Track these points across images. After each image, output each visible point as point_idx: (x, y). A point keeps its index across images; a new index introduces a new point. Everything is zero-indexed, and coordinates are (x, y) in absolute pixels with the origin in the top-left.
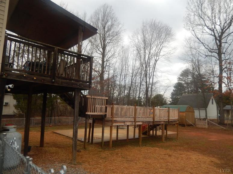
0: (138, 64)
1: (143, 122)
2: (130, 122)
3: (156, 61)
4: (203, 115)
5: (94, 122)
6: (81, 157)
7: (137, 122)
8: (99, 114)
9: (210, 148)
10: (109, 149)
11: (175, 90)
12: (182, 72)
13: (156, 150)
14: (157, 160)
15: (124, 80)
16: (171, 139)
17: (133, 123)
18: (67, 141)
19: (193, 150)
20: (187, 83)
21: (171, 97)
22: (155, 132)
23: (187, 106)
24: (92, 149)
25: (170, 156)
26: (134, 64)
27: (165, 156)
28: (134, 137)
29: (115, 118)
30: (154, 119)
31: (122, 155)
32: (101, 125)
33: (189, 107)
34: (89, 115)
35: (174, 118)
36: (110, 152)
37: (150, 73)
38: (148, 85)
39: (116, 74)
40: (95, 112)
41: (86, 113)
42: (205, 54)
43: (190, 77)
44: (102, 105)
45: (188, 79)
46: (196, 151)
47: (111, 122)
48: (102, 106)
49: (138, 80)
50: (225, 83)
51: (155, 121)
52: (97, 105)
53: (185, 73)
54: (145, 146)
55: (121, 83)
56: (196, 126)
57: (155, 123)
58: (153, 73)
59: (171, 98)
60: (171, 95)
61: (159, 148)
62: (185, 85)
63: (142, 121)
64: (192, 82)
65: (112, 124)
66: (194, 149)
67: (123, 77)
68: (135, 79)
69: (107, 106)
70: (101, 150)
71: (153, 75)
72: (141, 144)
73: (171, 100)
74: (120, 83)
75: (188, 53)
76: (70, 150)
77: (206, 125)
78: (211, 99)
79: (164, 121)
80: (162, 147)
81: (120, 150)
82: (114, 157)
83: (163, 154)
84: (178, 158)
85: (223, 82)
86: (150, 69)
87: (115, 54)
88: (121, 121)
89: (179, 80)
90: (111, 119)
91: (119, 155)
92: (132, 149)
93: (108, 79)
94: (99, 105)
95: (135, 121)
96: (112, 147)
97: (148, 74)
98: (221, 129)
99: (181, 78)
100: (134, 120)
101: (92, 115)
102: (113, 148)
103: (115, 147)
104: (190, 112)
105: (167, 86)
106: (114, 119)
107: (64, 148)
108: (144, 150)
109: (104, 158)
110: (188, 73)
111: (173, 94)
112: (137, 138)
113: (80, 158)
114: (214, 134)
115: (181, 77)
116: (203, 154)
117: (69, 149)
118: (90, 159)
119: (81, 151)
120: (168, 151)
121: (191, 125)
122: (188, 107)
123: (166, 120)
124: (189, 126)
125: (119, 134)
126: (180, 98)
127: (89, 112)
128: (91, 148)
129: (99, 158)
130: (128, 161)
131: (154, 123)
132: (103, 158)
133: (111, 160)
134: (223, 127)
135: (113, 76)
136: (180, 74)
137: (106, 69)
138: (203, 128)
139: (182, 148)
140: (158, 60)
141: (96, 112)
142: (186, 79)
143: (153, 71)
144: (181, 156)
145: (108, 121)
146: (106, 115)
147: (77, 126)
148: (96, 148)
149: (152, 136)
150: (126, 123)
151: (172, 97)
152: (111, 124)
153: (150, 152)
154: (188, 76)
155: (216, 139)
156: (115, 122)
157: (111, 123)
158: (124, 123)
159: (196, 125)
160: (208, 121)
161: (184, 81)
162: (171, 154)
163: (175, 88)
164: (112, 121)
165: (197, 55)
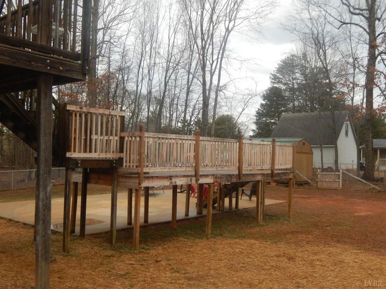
0: (180, 39)
1: (216, 178)
2: (184, 176)
3: (228, 31)
4: (329, 160)
5: (86, 180)
6: (59, 278)
7: (201, 176)
8: (103, 156)
9: (370, 233)
10: (130, 249)
11: (266, 104)
12: (282, 64)
13: (252, 245)
14: (263, 272)
15: (146, 79)
16: (274, 216)
17: (191, 180)
18: (10, 233)
19: (338, 242)
20: (292, 90)
21: (255, 121)
22: (234, 200)
23: (299, 139)
24: (86, 250)
25: (291, 259)
26: (172, 40)
27: (280, 259)
28: (187, 214)
29: (147, 166)
30: (240, 169)
31: (170, 265)
32: (110, 187)
33: (302, 143)
34: (75, 161)
35: (283, 167)
36: (138, 257)
37: (213, 62)
38: (207, 91)
39: (128, 64)
40: (90, 152)
41: (68, 155)
42: (339, 18)
43: (298, 75)
44: (111, 135)
45: (293, 79)
46: (346, 243)
47: (138, 177)
48: (111, 138)
49: (183, 80)
50: (380, 88)
51: (243, 175)
52: (96, 134)
53: (288, 66)
54: (221, 235)
55: (139, 88)
56: (317, 186)
57: (244, 179)
58: (219, 60)
59: (255, 123)
60: (256, 116)
61: (256, 239)
62: (287, 94)
63: (213, 175)
64: (301, 88)
65: (140, 184)
66: (339, 239)
67: (146, 71)
68: (173, 77)
69: (123, 134)
70: (109, 252)
71: (220, 67)
72: (210, 231)
73: (254, 127)
74: (137, 87)
75: (302, 15)
76: (23, 258)
77: (339, 182)
78: (344, 126)
79: (263, 175)
80: (262, 237)
81: (160, 250)
82: (151, 270)
83: (272, 254)
84: (311, 264)
85: (376, 85)
86: (213, 52)
87: (125, 12)
88: (162, 175)
89: (273, 81)
90: (135, 171)
91: (163, 263)
92: (192, 246)
93: (109, 77)
94: (101, 134)
95: (197, 175)
96: (140, 243)
97: (208, 62)
98: (370, 189)
99: (278, 78)
100: (194, 174)
101: (84, 161)
102: (142, 246)
103: (145, 243)
104: (303, 153)
105: (249, 95)
106: (146, 170)
107: (4, 253)
108: (222, 246)
109: (125, 275)
110: (293, 66)
111: (260, 115)
112: (194, 218)
113: (57, 279)
114: (359, 201)
115: (278, 75)
116: (365, 250)
117: (20, 256)
118: (87, 282)
119: (55, 260)
120: (283, 247)
121: (307, 183)
122: (299, 142)
123: (266, 172)
124: (301, 185)
125: (150, 210)
126: (274, 123)
127: (75, 151)
128: (81, 248)
129: (110, 276)
130: (189, 279)
131: (240, 179)
132: (122, 276)
133: (145, 281)
134: (374, 186)
135: (121, 69)
136: (277, 67)
137: (103, 51)
138: (333, 188)
139: (310, 236)
140: (232, 29)
141: (95, 152)
142: (290, 80)
143: (220, 56)
144: (317, 257)
145: (129, 176)
146: (121, 159)
147: (49, 189)
148: (96, 248)
149: (228, 212)
150: (174, 180)
151: (257, 120)
152: (137, 185)
153: (241, 253)
154: (294, 73)
155: (369, 213)
156: (148, 178)
157: (137, 181)
158: (171, 179)
159: (317, 182)
160: (343, 173)
161: (285, 84)
162: (292, 254)
163: (264, 100)
164: (140, 176)
165: (322, 20)
